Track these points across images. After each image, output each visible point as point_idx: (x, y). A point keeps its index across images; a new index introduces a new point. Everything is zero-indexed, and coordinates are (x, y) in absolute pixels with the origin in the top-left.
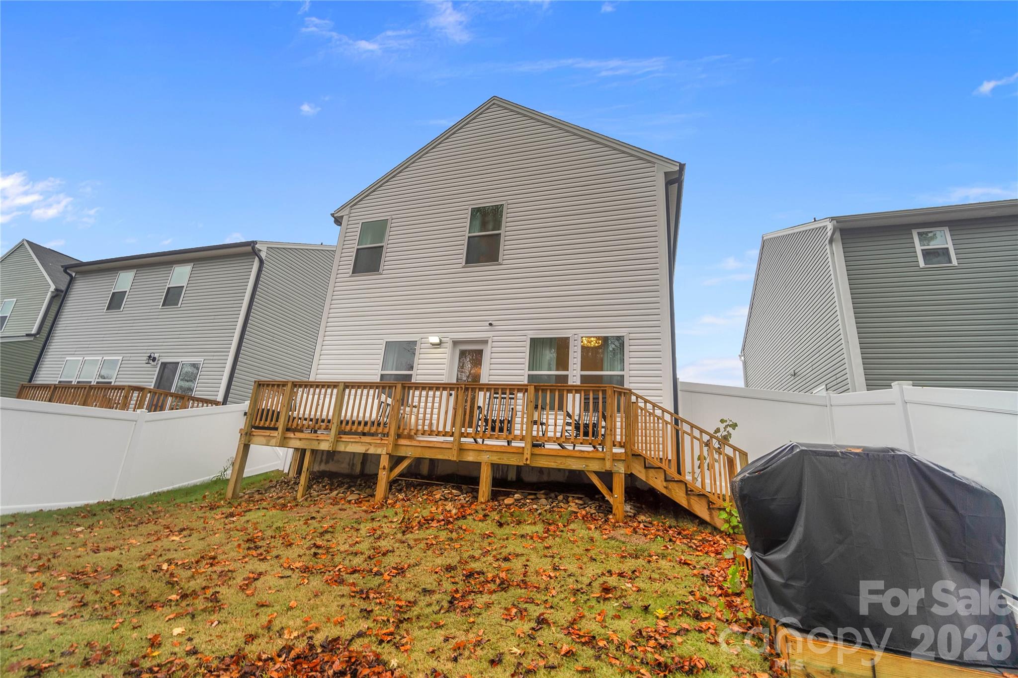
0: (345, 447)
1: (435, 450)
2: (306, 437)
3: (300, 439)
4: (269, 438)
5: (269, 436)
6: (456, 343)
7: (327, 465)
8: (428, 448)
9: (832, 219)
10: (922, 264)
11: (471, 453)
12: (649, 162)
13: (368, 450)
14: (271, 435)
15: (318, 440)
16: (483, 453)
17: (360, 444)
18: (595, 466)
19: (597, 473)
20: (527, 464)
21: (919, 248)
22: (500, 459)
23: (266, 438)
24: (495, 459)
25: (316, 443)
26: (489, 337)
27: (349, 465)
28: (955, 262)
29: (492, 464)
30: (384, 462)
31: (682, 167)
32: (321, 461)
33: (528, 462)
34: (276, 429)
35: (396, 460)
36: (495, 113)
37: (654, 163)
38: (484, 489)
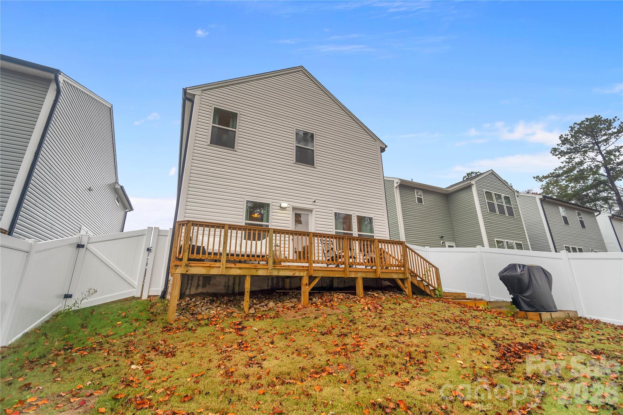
0: (278, 273)
1: (334, 272)
2: (246, 267)
3: (240, 268)
4: (209, 268)
5: (210, 266)
6: (294, 209)
7: (205, 288)
8: (330, 272)
9: (400, 179)
10: (417, 203)
11: (353, 273)
12: (374, 139)
13: (294, 274)
15: (256, 268)
16: (358, 273)
17: (289, 270)
18: (401, 276)
19: (401, 279)
20: (378, 277)
21: (416, 196)
22: (366, 275)
23: (206, 268)
24: (364, 275)
25: (255, 271)
26: (314, 209)
28: (423, 204)
29: (363, 278)
30: (305, 280)
31: (386, 146)
33: (380, 276)
35: (312, 278)
37: (376, 141)
38: (361, 291)
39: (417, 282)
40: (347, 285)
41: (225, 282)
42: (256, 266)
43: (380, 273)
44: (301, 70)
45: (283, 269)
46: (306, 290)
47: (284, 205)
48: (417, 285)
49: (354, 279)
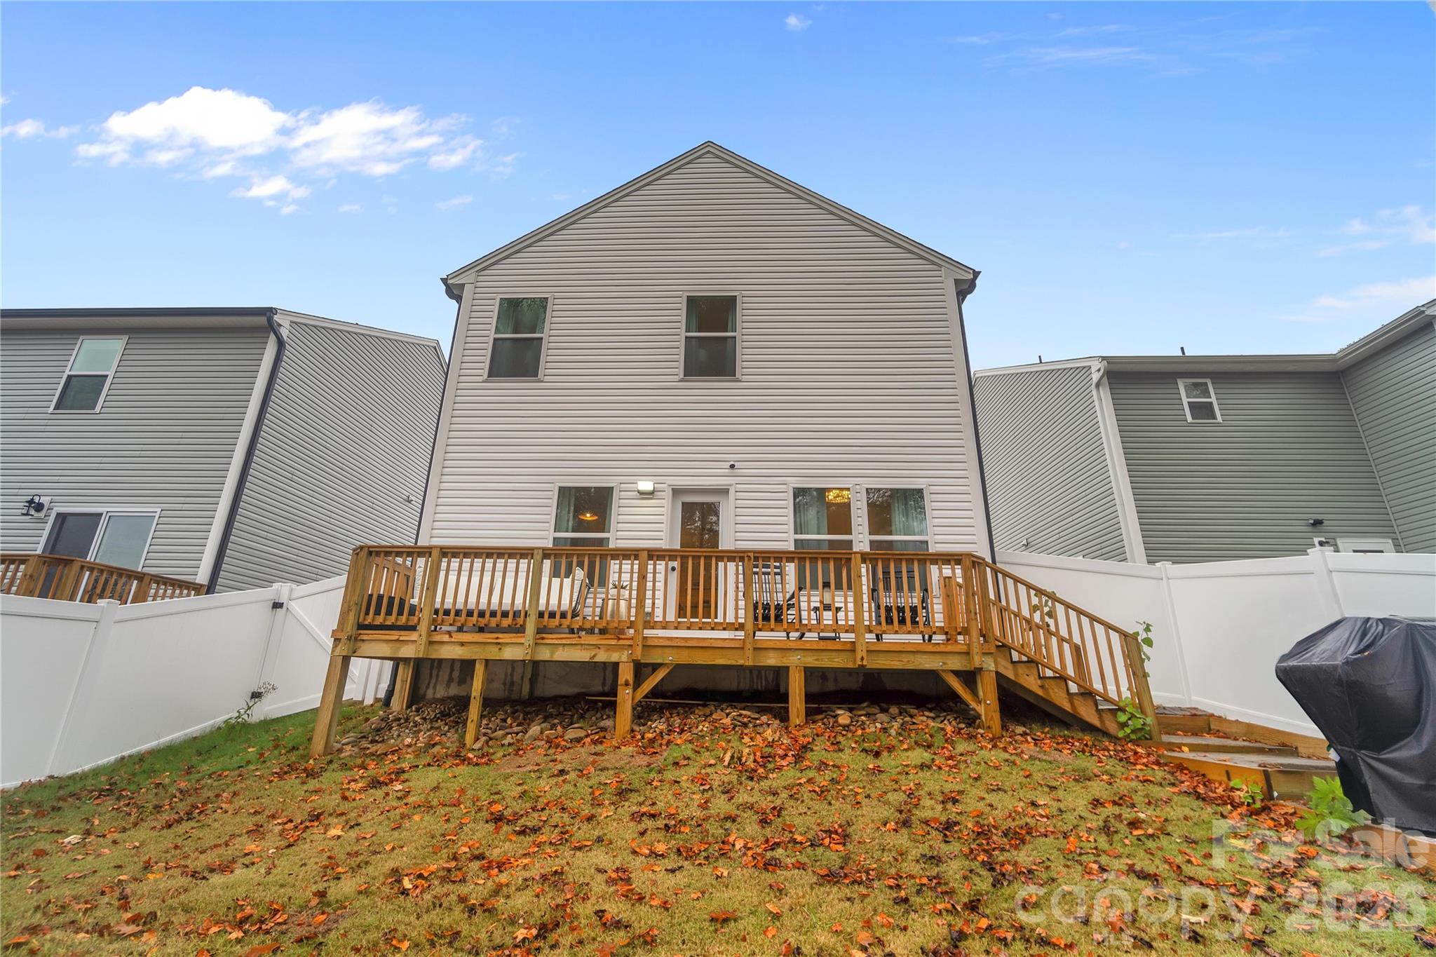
0: (552, 654)
1: (710, 652)
2: (474, 640)
3: (462, 644)
4: (398, 645)
5: (398, 640)
6: (676, 492)
7: (463, 686)
8: (700, 650)
9: (1104, 358)
10: (1190, 419)
11: (772, 654)
12: (934, 263)
13: (594, 656)
14: (401, 638)
15: (499, 643)
16: (791, 653)
17: (579, 647)
18: (956, 664)
19: (957, 673)
20: (862, 666)
21: (1185, 401)
22: (817, 660)
23: (391, 645)
24: (811, 661)
25: (495, 649)
26: (731, 485)
27: (504, 684)
28: (1220, 419)
29: (805, 667)
30: (626, 674)
31: (976, 274)
32: (451, 680)
33: (865, 663)
34: (413, 628)
35: (641, 671)
36: (709, 165)
37: (941, 266)
38: (798, 705)
39: (1039, 682)
40: (830, 686)
41: (506, 675)
42: (497, 638)
43: (864, 654)
44: (709, 150)
45: (564, 645)
46: (626, 699)
47: (646, 485)
48: (1040, 692)
49: (780, 673)
